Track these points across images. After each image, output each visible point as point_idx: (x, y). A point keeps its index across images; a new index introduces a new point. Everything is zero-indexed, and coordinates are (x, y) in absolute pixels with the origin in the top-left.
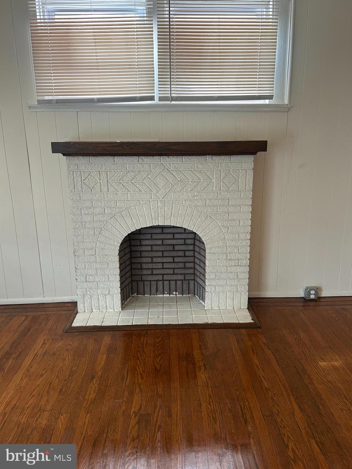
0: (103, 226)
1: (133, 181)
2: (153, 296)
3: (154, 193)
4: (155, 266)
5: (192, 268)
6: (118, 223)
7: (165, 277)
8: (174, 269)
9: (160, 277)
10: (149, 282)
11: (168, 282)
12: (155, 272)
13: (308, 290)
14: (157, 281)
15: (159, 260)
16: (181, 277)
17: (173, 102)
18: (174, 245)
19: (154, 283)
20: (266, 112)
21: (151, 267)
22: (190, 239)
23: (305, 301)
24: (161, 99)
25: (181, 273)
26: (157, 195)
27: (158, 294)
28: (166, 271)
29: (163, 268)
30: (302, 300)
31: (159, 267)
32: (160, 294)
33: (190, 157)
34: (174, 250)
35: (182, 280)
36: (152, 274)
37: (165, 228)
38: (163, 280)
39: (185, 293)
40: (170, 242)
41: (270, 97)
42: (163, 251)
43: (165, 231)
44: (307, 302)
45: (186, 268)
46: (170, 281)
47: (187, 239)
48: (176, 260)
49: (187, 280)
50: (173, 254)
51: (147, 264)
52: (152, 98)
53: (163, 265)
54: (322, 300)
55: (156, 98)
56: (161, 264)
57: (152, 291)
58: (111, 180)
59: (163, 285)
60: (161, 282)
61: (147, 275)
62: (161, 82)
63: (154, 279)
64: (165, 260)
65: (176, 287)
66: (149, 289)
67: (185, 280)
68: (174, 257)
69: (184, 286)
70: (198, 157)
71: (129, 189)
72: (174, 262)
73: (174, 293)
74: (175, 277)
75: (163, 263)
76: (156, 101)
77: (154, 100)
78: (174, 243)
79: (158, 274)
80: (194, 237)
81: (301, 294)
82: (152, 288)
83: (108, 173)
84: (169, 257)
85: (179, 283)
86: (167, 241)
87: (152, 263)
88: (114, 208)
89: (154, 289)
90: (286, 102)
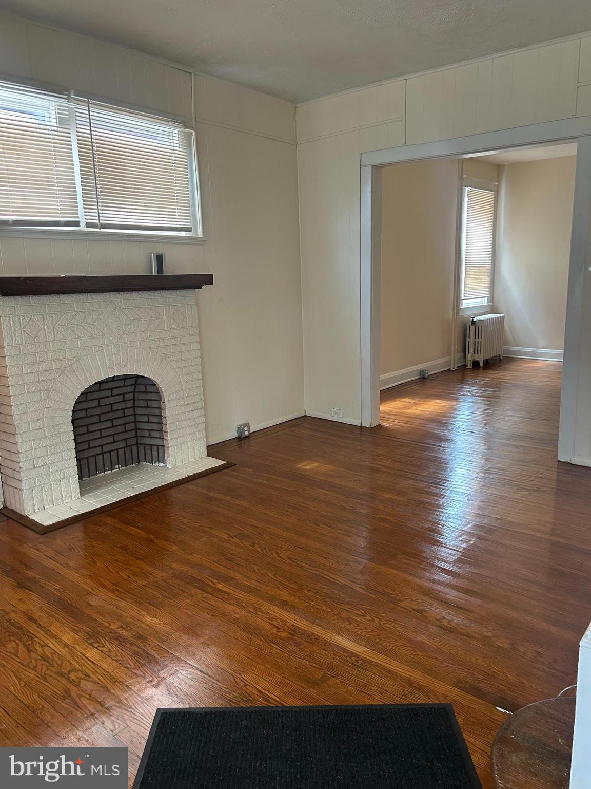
0: (51, 387)
1: (82, 324)
2: (92, 477)
3: (106, 337)
4: (92, 436)
5: (133, 430)
6: (69, 380)
7: (106, 449)
8: (113, 435)
9: (99, 450)
10: (86, 459)
11: (109, 453)
12: (92, 444)
13: (240, 428)
14: (95, 456)
15: (96, 427)
16: (122, 444)
17: (102, 230)
18: (111, 404)
19: (92, 460)
20: (186, 244)
21: (87, 439)
22: (129, 393)
23: (240, 439)
24: (88, 225)
25: (122, 439)
26: (110, 338)
27: (98, 473)
28: (105, 441)
29: (101, 437)
30: (236, 440)
31: (97, 437)
32: (100, 473)
33: (140, 293)
34: (112, 411)
35: (124, 448)
36: (89, 448)
37: (102, 383)
38: (103, 453)
39: (128, 464)
40: (107, 401)
41: (188, 230)
42: (99, 415)
43: (103, 387)
44: (242, 440)
45: (127, 431)
46: (110, 452)
47: (126, 393)
48: (116, 423)
49: (129, 446)
50: (111, 416)
51: (82, 436)
52: (77, 224)
53: (101, 433)
54: (253, 435)
55: (83, 224)
56: (99, 432)
57: (90, 471)
58: (57, 325)
59: (103, 459)
60: (101, 456)
61: (84, 450)
62: (86, 206)
63: (92, 454)
64: (102, 426)
65: (118, 458)
66: (87, 469)
67: (127, 446)
68: (112, 420)
69: (127, 454)
70: (147, 292)
71: (79, 334)
72: (113, 426)
73: (117, 467)
74: (115, 446)
75: (100, 430)
76: (82, 228)
77: (80, 226)
78: (111, 402)
79: (95, 447)
80: (133, 390)
81: (235, 435)
82: (91, 468)
83: (54, 315)
84: (107, 421)
85: (121, 452)
86: (104, 400)
87: (88, 432)
88: (63, 361)
89: (92, 468)
90: (200, 235)
